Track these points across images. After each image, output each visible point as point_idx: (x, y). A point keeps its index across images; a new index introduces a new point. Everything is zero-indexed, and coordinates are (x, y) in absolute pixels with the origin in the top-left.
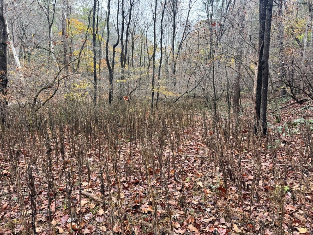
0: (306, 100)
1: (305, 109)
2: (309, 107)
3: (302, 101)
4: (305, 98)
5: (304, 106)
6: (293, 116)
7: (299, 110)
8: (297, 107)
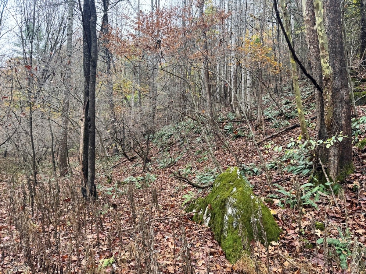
0: (136, 157)
1: (135, 166)
2: (138, 164)
3: (133, 158)
4: (135, 156)
5: (134, 163)
6: (124, 174)
7: (130, 168)
8: (128, 164)
